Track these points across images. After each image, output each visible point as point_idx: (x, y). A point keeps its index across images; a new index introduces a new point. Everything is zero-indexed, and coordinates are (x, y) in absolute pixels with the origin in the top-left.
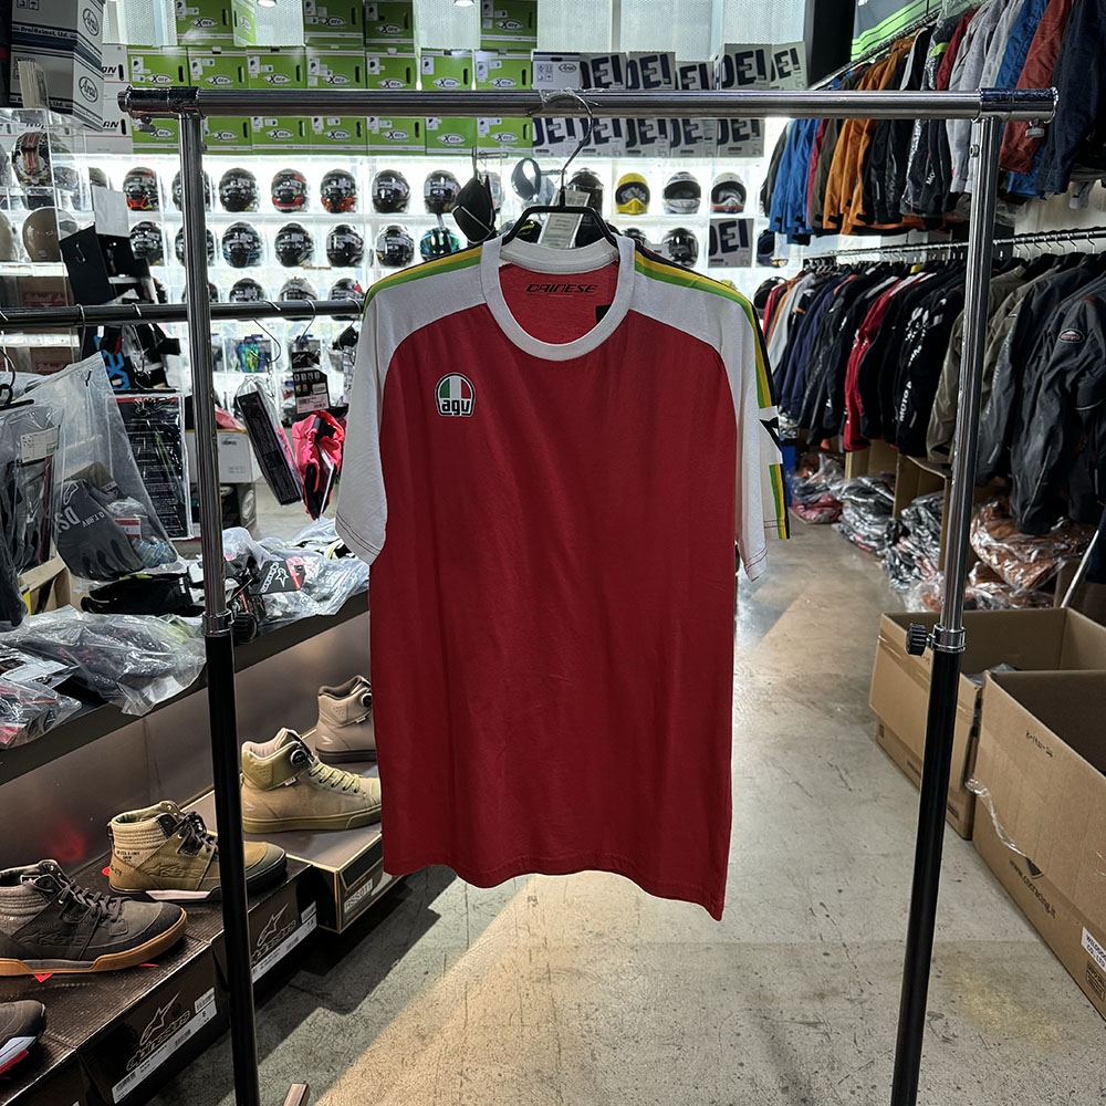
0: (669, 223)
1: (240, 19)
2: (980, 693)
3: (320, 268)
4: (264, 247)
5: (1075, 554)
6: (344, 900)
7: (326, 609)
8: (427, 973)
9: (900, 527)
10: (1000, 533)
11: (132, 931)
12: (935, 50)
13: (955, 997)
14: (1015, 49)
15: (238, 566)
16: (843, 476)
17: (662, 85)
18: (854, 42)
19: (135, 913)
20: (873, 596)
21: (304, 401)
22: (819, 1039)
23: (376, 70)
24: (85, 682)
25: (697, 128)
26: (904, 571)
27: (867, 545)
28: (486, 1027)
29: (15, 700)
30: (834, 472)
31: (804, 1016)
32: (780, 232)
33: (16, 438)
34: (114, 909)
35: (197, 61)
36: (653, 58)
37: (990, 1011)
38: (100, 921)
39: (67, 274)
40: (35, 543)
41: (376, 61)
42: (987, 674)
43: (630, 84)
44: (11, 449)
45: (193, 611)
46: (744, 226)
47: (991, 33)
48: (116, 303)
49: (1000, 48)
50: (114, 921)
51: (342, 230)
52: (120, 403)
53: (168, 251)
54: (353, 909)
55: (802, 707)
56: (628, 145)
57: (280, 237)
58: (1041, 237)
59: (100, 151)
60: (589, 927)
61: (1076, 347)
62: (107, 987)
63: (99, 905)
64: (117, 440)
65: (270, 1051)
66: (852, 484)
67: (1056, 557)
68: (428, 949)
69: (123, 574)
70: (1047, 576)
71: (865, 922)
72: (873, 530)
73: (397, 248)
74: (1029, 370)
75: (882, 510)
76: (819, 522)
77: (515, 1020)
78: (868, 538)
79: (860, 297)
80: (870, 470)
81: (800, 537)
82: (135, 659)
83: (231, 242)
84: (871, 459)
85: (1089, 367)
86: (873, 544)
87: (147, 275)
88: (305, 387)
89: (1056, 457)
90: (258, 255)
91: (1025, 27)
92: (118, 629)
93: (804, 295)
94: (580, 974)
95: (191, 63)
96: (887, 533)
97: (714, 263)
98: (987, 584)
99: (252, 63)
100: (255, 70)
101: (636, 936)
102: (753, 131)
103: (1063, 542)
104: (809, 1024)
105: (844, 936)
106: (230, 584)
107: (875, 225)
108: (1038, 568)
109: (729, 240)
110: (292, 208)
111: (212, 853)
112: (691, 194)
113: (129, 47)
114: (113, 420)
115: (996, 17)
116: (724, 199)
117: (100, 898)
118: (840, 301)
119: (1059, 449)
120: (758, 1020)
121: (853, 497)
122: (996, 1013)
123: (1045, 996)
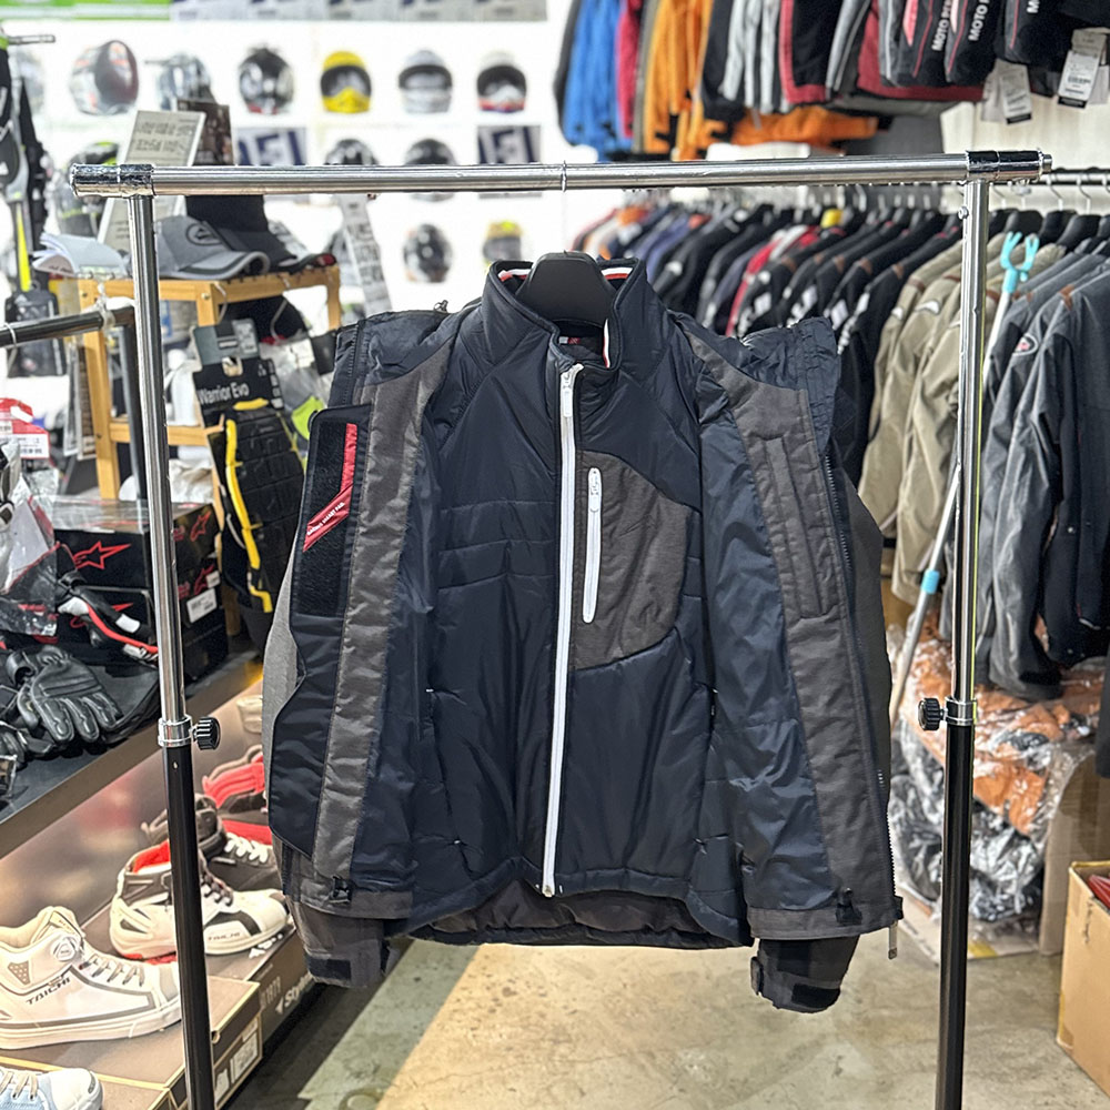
0: (409, 129)
46: (528, 136)
112: (439, 83)
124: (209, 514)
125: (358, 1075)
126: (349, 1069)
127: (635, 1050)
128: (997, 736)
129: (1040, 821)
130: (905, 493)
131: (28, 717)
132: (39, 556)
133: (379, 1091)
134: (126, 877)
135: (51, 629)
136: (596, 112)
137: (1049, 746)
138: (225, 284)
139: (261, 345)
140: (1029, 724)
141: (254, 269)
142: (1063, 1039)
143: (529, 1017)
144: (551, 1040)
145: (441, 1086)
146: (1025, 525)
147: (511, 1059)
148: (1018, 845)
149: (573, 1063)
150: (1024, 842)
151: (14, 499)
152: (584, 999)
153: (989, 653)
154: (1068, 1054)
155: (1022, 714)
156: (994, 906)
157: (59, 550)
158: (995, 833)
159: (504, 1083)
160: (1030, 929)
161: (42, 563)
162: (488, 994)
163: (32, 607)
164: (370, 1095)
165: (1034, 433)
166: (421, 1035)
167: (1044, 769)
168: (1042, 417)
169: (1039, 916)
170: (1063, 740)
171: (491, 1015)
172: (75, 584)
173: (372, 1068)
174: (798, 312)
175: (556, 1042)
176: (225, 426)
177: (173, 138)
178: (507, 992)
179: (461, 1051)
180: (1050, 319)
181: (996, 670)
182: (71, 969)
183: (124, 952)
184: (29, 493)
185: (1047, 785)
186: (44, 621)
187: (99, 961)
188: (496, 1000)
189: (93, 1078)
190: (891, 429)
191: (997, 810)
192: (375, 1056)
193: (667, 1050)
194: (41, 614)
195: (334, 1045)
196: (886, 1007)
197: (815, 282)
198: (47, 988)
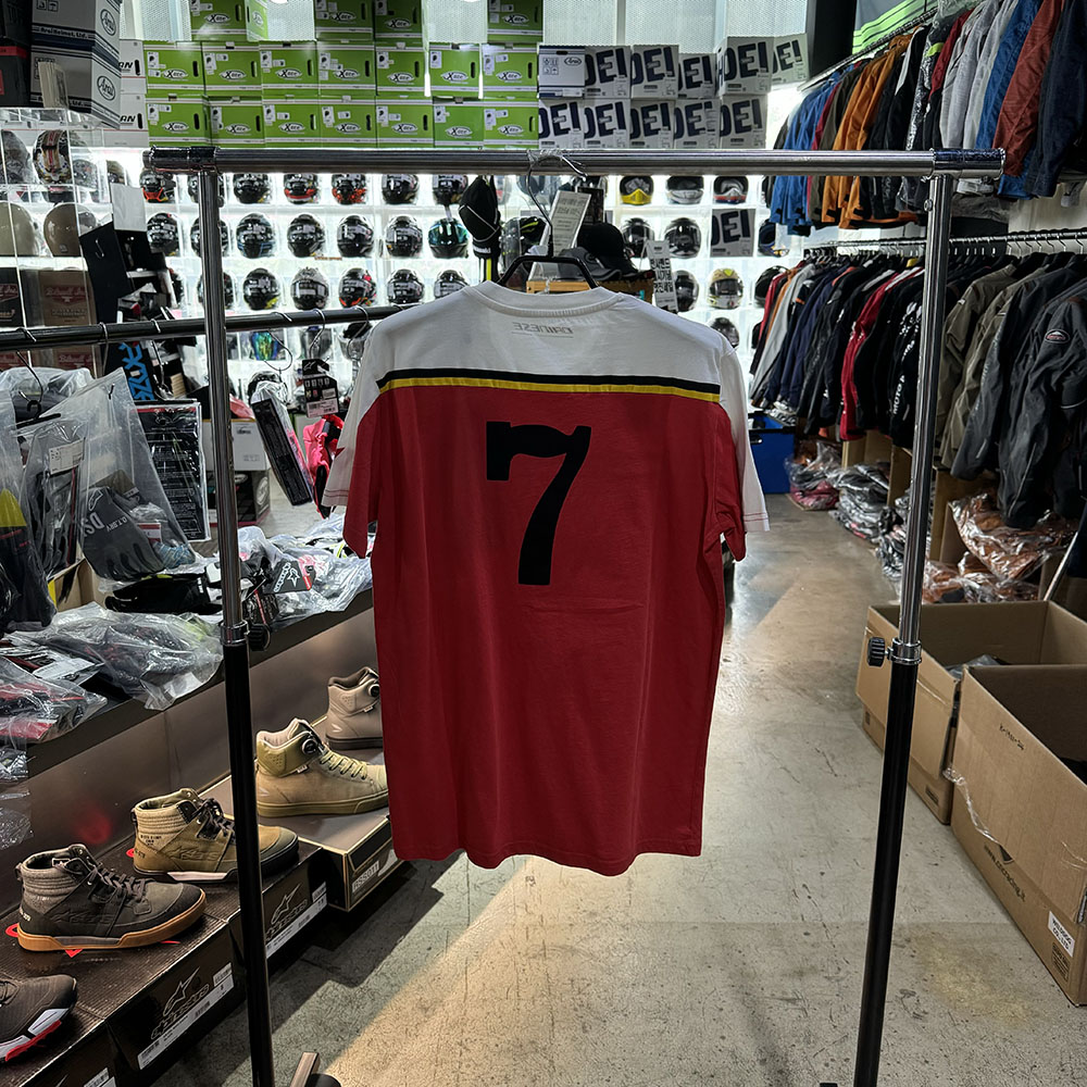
0: (671, 213)
1: (253, 15)
2: (959, 686)
3: (331, 259)
4: (276, 238)
5: (1059, 547)
6: (352, 880)
7: (335, 605)
8: (430, 949)
9: (894, 516)
10: (988, 526)
11: (155, 911)
12: (930, 50)
13: (927, 975)
14: (1006, 53)
15: (252, 566)
16: (840, 464)
17: (666, 78)
18: (856, 33)
19: (157, 893)
20: (867, 584)
21: (315, 406)
22: (797, 1014)
23: (385, 65)
24: (110, 678)
25: (700, 120)
26: (897, 559)
27: (861, 532)
28: (485, 1000)
29: (46, 698)
30: (832, 460)
31: (784, 993)
32: (781, 223)
33: (44, 451)
34: (138, 889)
35: (210, 56)
36: (656, 51)
37: (960, 989)
38: (125, 902)
39: (86, 268)
40: (62, 547)
41: (386, 55)
42: (966, 667)
43: (634, 77)
44: (40, 461)
45: (211, 609)
46: (746, 216)
47: (984, 37)
48: (134, 296)
49: (992, 52)
50: (139, 901)
51: (352, 221)
52: (141, 414)
53: (184, 242)
54: (361, 889)
55: (792, 694)
56: (632, 136)
57: (292, 228)
58: (1032, 236)
59: (117, 145)
60: (583, 906)
61: (1061, 347)
62: (133, 962)
63: (125, 886)
64: (138, 448)
65: (283, 1021)
66: (848, 472)
67: (1041, 550)
68: (431, 925)
69: (145, 575)
70: (1032, 568)
71: (845, 903)
72: (868, 518)
73: (405, 238)
74: (1017, 370)
75: (877, 498)
76: (816, 509)
77: (512, 994)
78: (863, 525)
79: (857, 289)
80: (867, 458)
81: (796, 524)
82: (156, 657)
83: (245, 233)
84: (867, 447)
85: (1074, 367)
86: (868, 531)
87: (164, 268)
88: (315, 392)
89: (1041, 454)
90: (271, 246)
91: (1016, 32)
92: (140, 628)
93: (804, 286)
94: (573, 951)
95: (205, 58)
96: (881, 521)
97: (716, 252)
98: (975, 574)
99: (265, 58)
100: (268, 64)
101: (627, 915)
102: (755, 123)
103: (1048, 535)
104: (788, 1000)
105: (825, 917)
106: (245, 584)
107: (872, 219)
108: (1023, 560)
109: (730, 231)
110: (304, 200)
111: (229, 837)
112: (694, 185)
113: (145, 42)
114: (134, 430)
115: (989, 20)
116: (727, 190)
117: (125, 880)
118: (838, 293)
119: (1044, 447)
120: (740, 996)
121: (849, 486)
122: (966, 991)
123: (1013, 975)
127: (795, 687)
136: (794, 203)
177: (575, 207)
193: (813, 689)
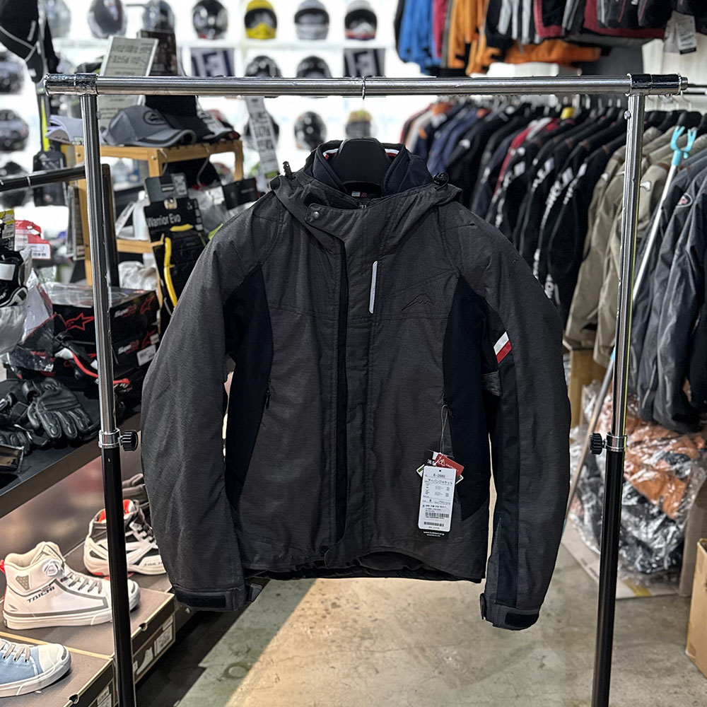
0: (301, 50)
46: (376, 55)
112: (320, 20)
124: (153, 297)
125: (237, 654)
126: (232, 650)
127: (413, 646)
128: (657, 454)
129: (682, 511)
130: (603, 295)
131: (33, 422)
132: (43, 321)
133: (249, 664)
134: (94, 524)
135: (50, 367)
136: (420, 40)
137: (690, 462)
138: (166, 150)
139: (190, 190)
140: (678, 448)
141: (186, 141)
142: (689, 652)
143: (347, 622)
144: (360, 637)
145: (289, 663)
146: (678, 319)
147: (334, 648)
148: (667, 526)
149: (372, 652)
150: (672, 524)
151: (28, 285)
152: (382, 612)
153: (653, 401)
154: (692, 661)
155: (674, 441)
156: (650, 564)
157: (56, 318)
158: (653, 517)
159: (328, 663)
160: (674, 580)
161: (45, 326)
162: (321, 606)
163: (38, 353)
164: (243, 667)
165: (687, 259)
166: (278, 630)
167: (686, 477)
168: (692, 248)
169: (680, 571)
170: (700, 459)
171: (324, 620)
172: (65, 340)
173: (246, 650)
174: (541, 175)
175: (363, 638)
176: (164, 241)
177: (137, 55)
178: (334, 605)
179: (303, 641)
180: (701, 184)
181: (657, 412)
182: (55, 581)
183: (92, 571)
184: (38, 281)
185: (688, 488)
186: (46, 363)
187: (74, 577)
188: (327, 610)
189: (65, 651)
190: (597, 253)
191: (655, 502)
192: (248, 642)
193: (433, 647)
194: (44, 358)
195: (223, 634)
196: (576, 626)
197: (553, 155)
198: (41, 592)
